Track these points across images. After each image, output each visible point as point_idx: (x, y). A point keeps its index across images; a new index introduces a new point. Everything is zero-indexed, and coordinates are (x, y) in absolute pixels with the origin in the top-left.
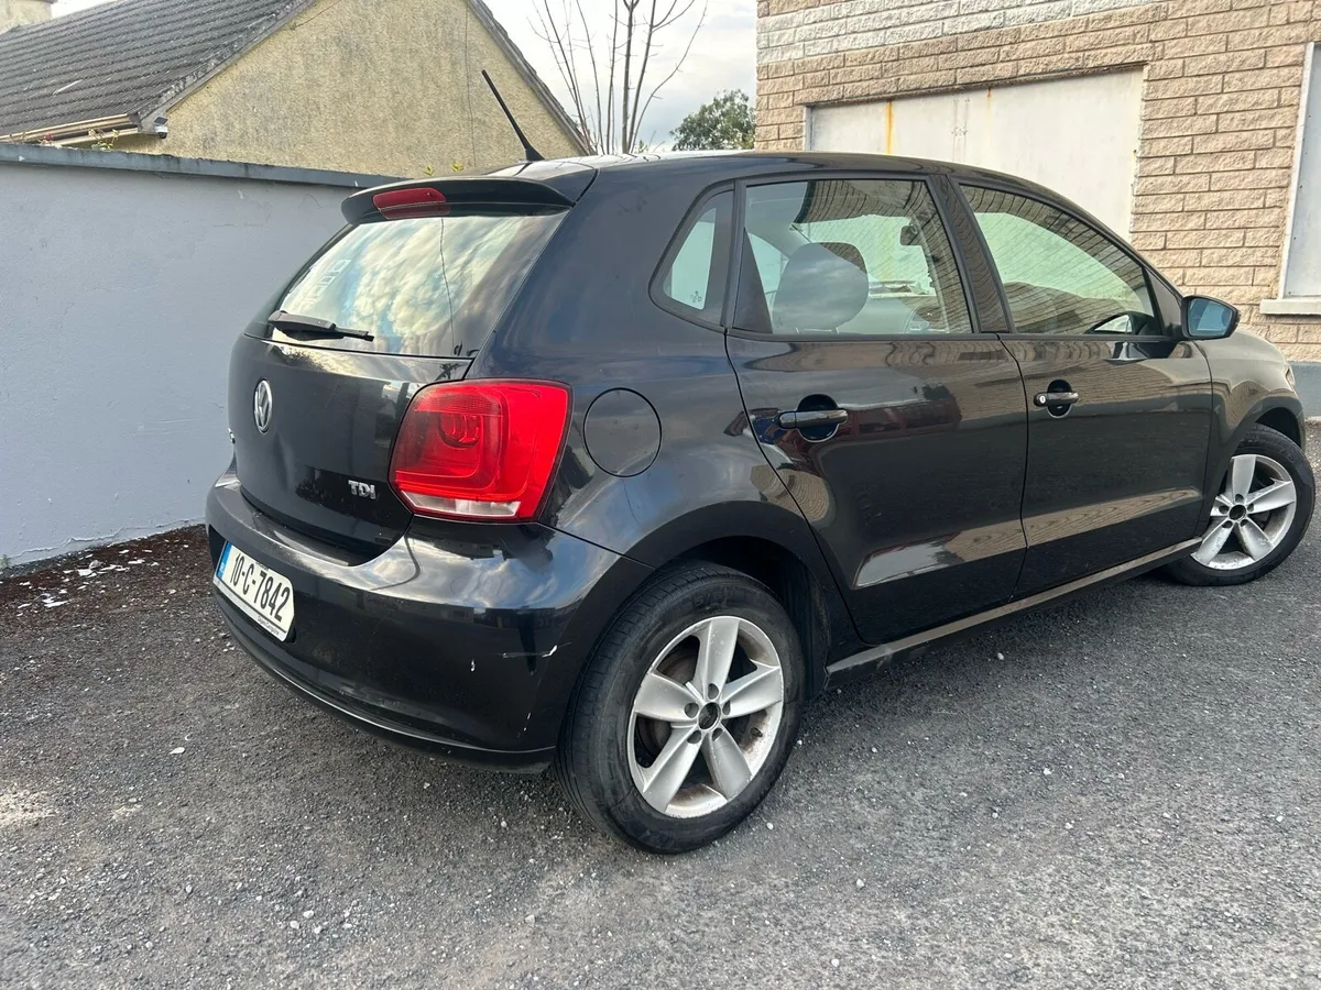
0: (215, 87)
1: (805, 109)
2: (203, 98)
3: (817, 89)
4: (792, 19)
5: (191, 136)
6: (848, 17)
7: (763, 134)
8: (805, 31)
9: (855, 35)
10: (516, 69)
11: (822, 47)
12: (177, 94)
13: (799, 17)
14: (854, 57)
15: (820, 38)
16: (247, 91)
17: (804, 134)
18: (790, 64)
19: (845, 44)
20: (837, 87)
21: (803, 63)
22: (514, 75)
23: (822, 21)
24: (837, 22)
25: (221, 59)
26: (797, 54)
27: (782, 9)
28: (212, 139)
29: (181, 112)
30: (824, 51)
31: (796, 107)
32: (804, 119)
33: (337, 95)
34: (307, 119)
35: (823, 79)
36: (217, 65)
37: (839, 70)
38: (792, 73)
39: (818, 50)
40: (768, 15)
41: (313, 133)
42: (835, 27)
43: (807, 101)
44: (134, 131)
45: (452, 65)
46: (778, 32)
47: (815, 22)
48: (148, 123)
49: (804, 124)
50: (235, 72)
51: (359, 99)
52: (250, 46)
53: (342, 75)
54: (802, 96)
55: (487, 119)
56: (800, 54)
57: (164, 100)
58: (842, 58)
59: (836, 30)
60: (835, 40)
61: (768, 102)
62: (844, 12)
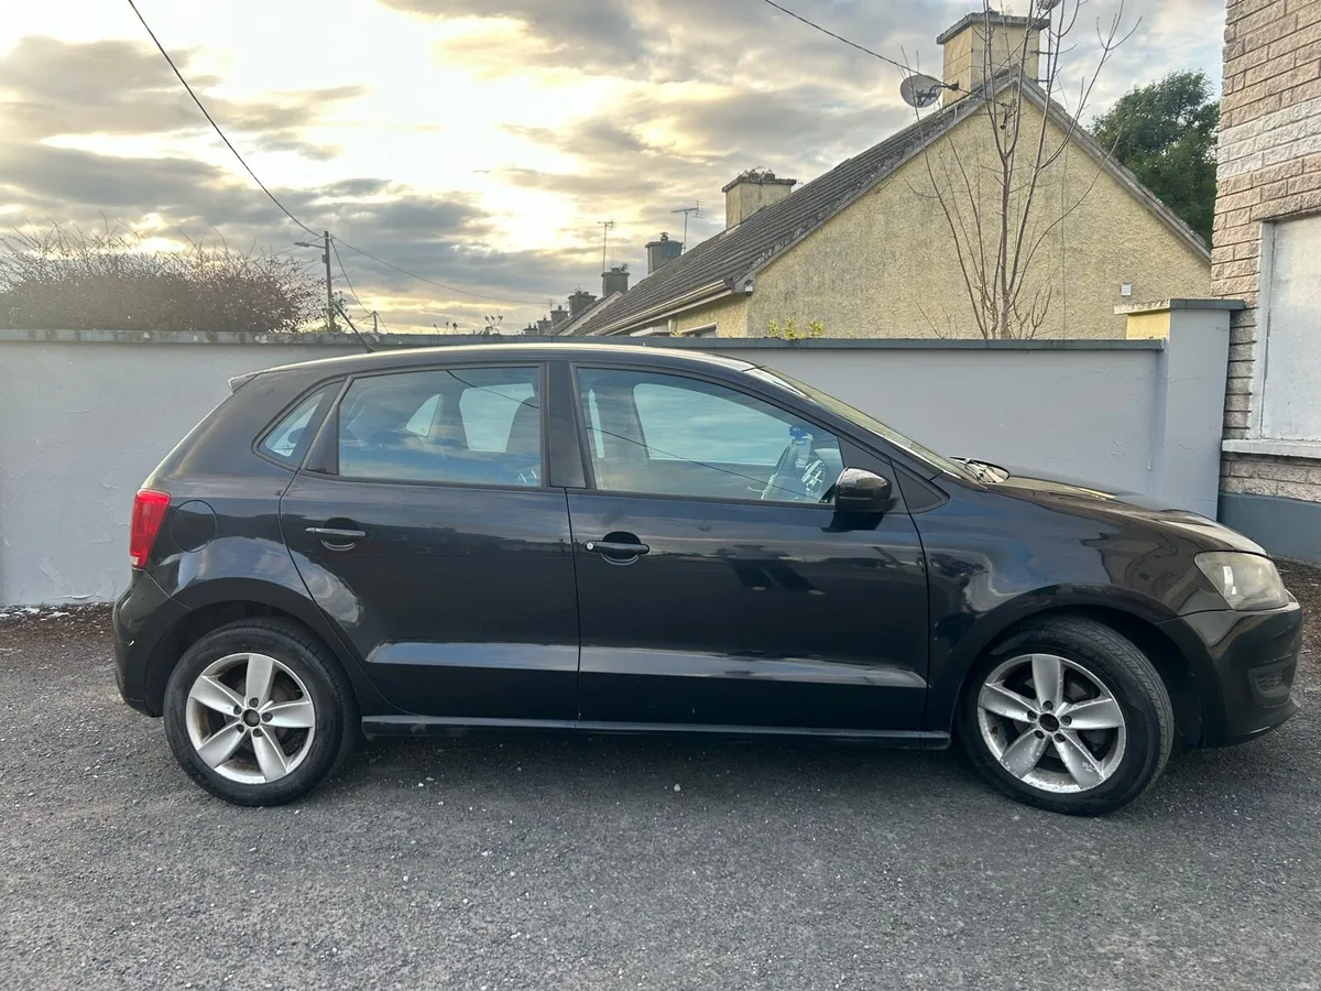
0: (800, 251)
1: (1261, 225)
2: (790, 260)
3: (1274, 202)
4: (1252, 128)
5: (776, 291)
6: (1307, 117)
7: (1218, 257)
8: (1264, 139)
9: (1314, 137)
10: (1128, 192)
11: (1281, 154)
12: (766, 260)
13: (1259, 124)
14: (1313, 162)
15: (1279, 145)
16: (828, 250)
17: (1259, 253)
18: (1248, 177)
19: (1304, 148)
20: (1295, 197)
21: (1261, 175)
22: (1126, 198)
23: (1281, 125)
24: (1296, 125)
25: (806, 228)
26: (1254, 165)
27: (1244, 117)
28: (793, 293)
29: (770, 273)
30: (1283, 159)
31: (1253, 224)
32: (1260, 237)
33: (914, 243)
34: (881, 267)
35: (1280, 190)
36: (802, 233)
37: (1298, 178)
38: (1249, 186)
39: (1278, 158)
40: (1230, 126)
41: (887, 279)
42: (1294, 130)
43: (1263, 215)
44: (729, 292)
45: (1047, 199)
46: (1238, 144)
47: (1274, 128)
48: (739, 286)
49: (1260, 242)
50: (820, 236)
51: (936, 244)
52: (834, 213)
53: (922, 225)
54: (1259, 211)
55: (1084, 247)
56: (1259, 164)
57: (754, 265)
58: (1299, 165)
59: (1295, 133)
60: (1295, 144)
61: (1226, 220)
62: (1304, 113)
